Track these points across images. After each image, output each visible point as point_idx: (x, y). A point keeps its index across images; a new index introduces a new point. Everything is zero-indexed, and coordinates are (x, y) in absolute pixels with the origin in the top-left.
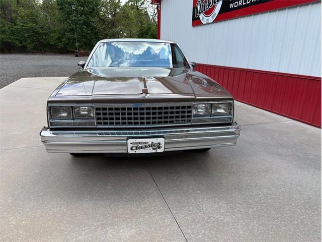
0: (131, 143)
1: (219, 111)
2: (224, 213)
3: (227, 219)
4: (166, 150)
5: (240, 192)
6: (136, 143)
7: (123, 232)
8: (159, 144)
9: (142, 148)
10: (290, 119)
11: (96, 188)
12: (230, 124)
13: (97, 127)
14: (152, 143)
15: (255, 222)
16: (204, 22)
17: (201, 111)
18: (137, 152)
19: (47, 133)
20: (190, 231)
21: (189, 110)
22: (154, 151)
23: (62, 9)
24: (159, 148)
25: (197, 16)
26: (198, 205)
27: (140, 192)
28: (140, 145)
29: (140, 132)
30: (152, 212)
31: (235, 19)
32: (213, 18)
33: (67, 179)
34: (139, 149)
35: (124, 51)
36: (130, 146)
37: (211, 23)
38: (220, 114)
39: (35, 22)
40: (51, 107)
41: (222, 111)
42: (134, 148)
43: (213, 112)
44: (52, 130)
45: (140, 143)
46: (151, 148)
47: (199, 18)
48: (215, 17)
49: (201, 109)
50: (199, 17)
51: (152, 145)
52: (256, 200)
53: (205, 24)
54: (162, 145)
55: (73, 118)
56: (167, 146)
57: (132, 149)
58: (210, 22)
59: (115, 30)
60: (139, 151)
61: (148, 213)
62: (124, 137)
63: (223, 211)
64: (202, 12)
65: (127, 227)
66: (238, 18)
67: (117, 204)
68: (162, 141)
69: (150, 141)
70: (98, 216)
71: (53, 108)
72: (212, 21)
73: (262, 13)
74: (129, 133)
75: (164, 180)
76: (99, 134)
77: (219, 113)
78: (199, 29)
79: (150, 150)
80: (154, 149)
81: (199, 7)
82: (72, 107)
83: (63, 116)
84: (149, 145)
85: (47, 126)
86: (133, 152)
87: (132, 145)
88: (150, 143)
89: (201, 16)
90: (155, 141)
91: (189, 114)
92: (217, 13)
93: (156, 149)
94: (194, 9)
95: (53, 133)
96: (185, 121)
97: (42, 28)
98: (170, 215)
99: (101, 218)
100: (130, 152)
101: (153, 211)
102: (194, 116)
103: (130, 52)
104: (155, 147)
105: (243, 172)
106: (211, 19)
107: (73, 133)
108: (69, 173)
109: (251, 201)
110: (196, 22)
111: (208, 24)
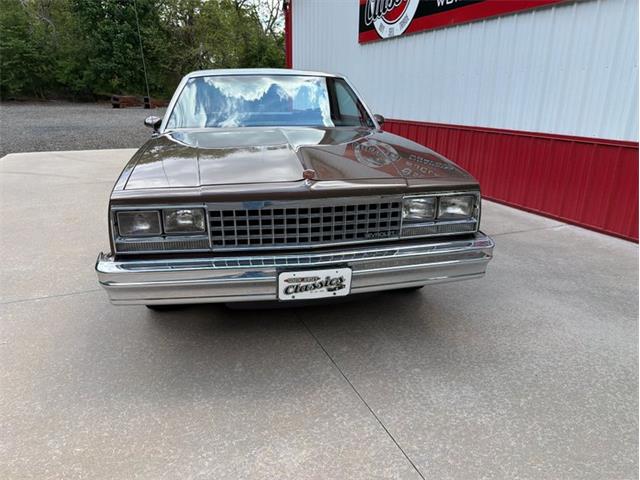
0: (286, 281)
1: (451, 210)
2: (473, 408)
3: (483, 420)
4: (354, 291)
5: (496, 367)
6: (297, 280)
7: (285, 456)
8: (341, 279)
9: (306, 288)
10: (560, 223)
11: (212, 372)
12: (472, 236)
13: (214, 250)
14: (328, 278)
15: (535, 422)
16: (384, 34)
17: (417, 212)
18: (296, 298)
19: (110, 267)
20: (415, 447)
21: (396, 210)
22: (330, 294)
23: (80, 8)
24: (340, 288)
25: (368, 22)
26: (421, 395)
27: (302, 376)
28: (303, 284)
29: (298, 257)
30: (335, 415)
31: (448, 27)
32: (402, 26)
33: (149, 357)
34: (301, 290)
35: (226, 94)
36: (282, 286)
37: (398, 37)
38: (453, 217)
39: (24, 36)
40: (117, 211)
41: (458, 211)
42: (291, 290)
43: (440, 214)
44: (118, 258)
45: (303, 280)
46: (324, 289)
47: (372, 26)
48: (407, 25)
49: (418, 208)
50: (372, 24)
51: (328, 283)
52: (530, 380)
53: (387, 39)
54: (347, 283)
55: (163, 233)
56: (355, 284)
57: (286, 292)
58: (396, 34)
59: (193, 51)
60: (300, 296)
61: (326, 417)
62: (271, 268)
63: (472, 405)
64: (380, 14)
65: (291, 446)
66: (455, 26)
67: (260, 401)
68: (346, 273)
69: (322, 274)
70: (228, 428)
71: (122, 214)
72: (400, 33)
73: (503, 17)
74: (278, 261)
75: (345, 349)
76: (217, 264)
77: (452, 214)
78: (373, 48)
79: (322, 293)
80: (329, 290)
81: (372, 4)
82: (161, 211)
83: (143, 231)
84: (321, 283)
85: (108, 251)
86: (289, 297)
87: (287, 284)
88: (323, 279)
89: (378, 23)
90: (333, 274)
91: (395, 219)
92: (411, 17)
93: (335, 289)
94: (363, 7)
95: (122, 266)
96: (386, 232)
97: (40, 49)
98: (369, 419)
99: (236, 432)
100: (283, 297)
101: (336, 411)
102: (404, 223)
103: (238, 96)
104: (332, 287)
105: (495, 327)
106: (398, 28)
107: (164, 265)
108: (151, 346)
109: (519, 383)
110: (367, 34)
111: (392, 38)
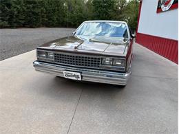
8: (78, 76)
12: (125, 72)
13: (55, 63)
17: (107, 62)
21: (99, 60)
22: (76, 79)
24: (78, 78)
25: (160, 6)
28: (69, 74)
34: (69, 76)
37: (167, 11)
39: (81, 12)
40: (38, 51)
44: (38, 61)
54: (80, 77)
55: (46, 57)
59: (121, 16)
68: (79, 74)
69: (74, 73)
77: (118, 64)
78: (161, 14)
82: (46, 52)
83: (43, 56)
84: (73, 75)
86: (67, 77)
87: (65, 74)
89: (162, 6)
91: (99, 63)
92: (171, 4)
96: (96, 66)
106: (167, 8)
111: (165, 11)
